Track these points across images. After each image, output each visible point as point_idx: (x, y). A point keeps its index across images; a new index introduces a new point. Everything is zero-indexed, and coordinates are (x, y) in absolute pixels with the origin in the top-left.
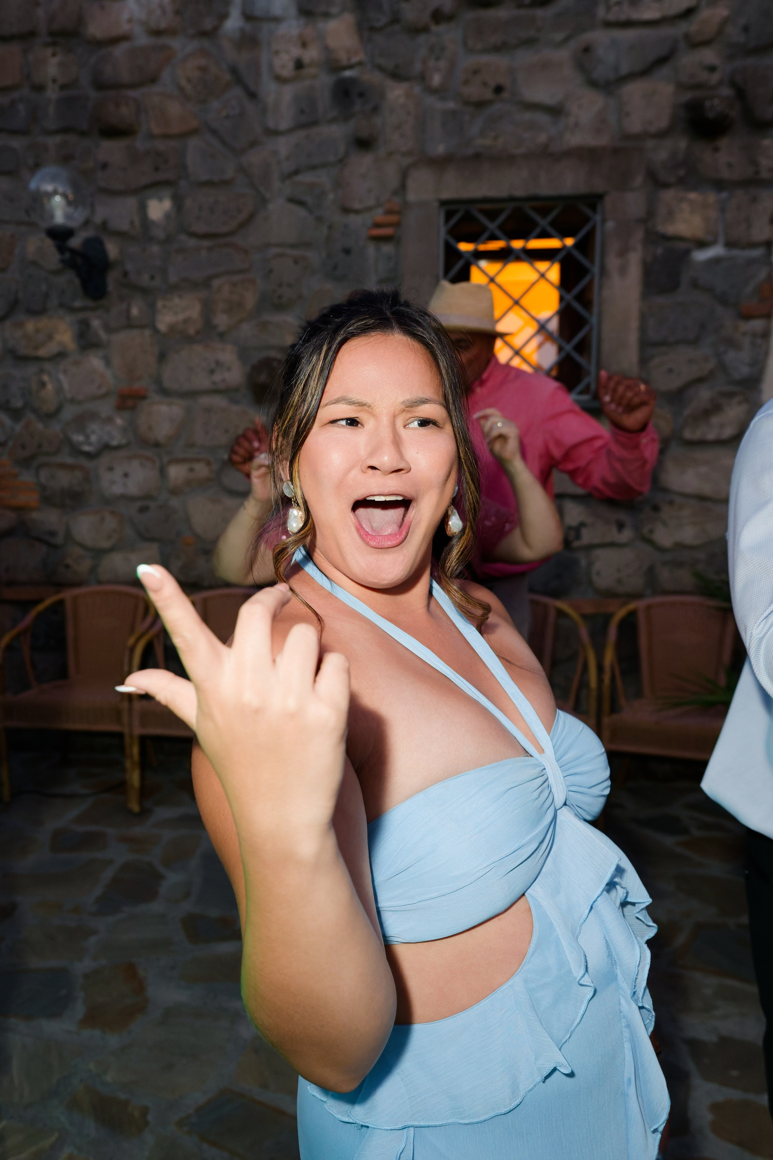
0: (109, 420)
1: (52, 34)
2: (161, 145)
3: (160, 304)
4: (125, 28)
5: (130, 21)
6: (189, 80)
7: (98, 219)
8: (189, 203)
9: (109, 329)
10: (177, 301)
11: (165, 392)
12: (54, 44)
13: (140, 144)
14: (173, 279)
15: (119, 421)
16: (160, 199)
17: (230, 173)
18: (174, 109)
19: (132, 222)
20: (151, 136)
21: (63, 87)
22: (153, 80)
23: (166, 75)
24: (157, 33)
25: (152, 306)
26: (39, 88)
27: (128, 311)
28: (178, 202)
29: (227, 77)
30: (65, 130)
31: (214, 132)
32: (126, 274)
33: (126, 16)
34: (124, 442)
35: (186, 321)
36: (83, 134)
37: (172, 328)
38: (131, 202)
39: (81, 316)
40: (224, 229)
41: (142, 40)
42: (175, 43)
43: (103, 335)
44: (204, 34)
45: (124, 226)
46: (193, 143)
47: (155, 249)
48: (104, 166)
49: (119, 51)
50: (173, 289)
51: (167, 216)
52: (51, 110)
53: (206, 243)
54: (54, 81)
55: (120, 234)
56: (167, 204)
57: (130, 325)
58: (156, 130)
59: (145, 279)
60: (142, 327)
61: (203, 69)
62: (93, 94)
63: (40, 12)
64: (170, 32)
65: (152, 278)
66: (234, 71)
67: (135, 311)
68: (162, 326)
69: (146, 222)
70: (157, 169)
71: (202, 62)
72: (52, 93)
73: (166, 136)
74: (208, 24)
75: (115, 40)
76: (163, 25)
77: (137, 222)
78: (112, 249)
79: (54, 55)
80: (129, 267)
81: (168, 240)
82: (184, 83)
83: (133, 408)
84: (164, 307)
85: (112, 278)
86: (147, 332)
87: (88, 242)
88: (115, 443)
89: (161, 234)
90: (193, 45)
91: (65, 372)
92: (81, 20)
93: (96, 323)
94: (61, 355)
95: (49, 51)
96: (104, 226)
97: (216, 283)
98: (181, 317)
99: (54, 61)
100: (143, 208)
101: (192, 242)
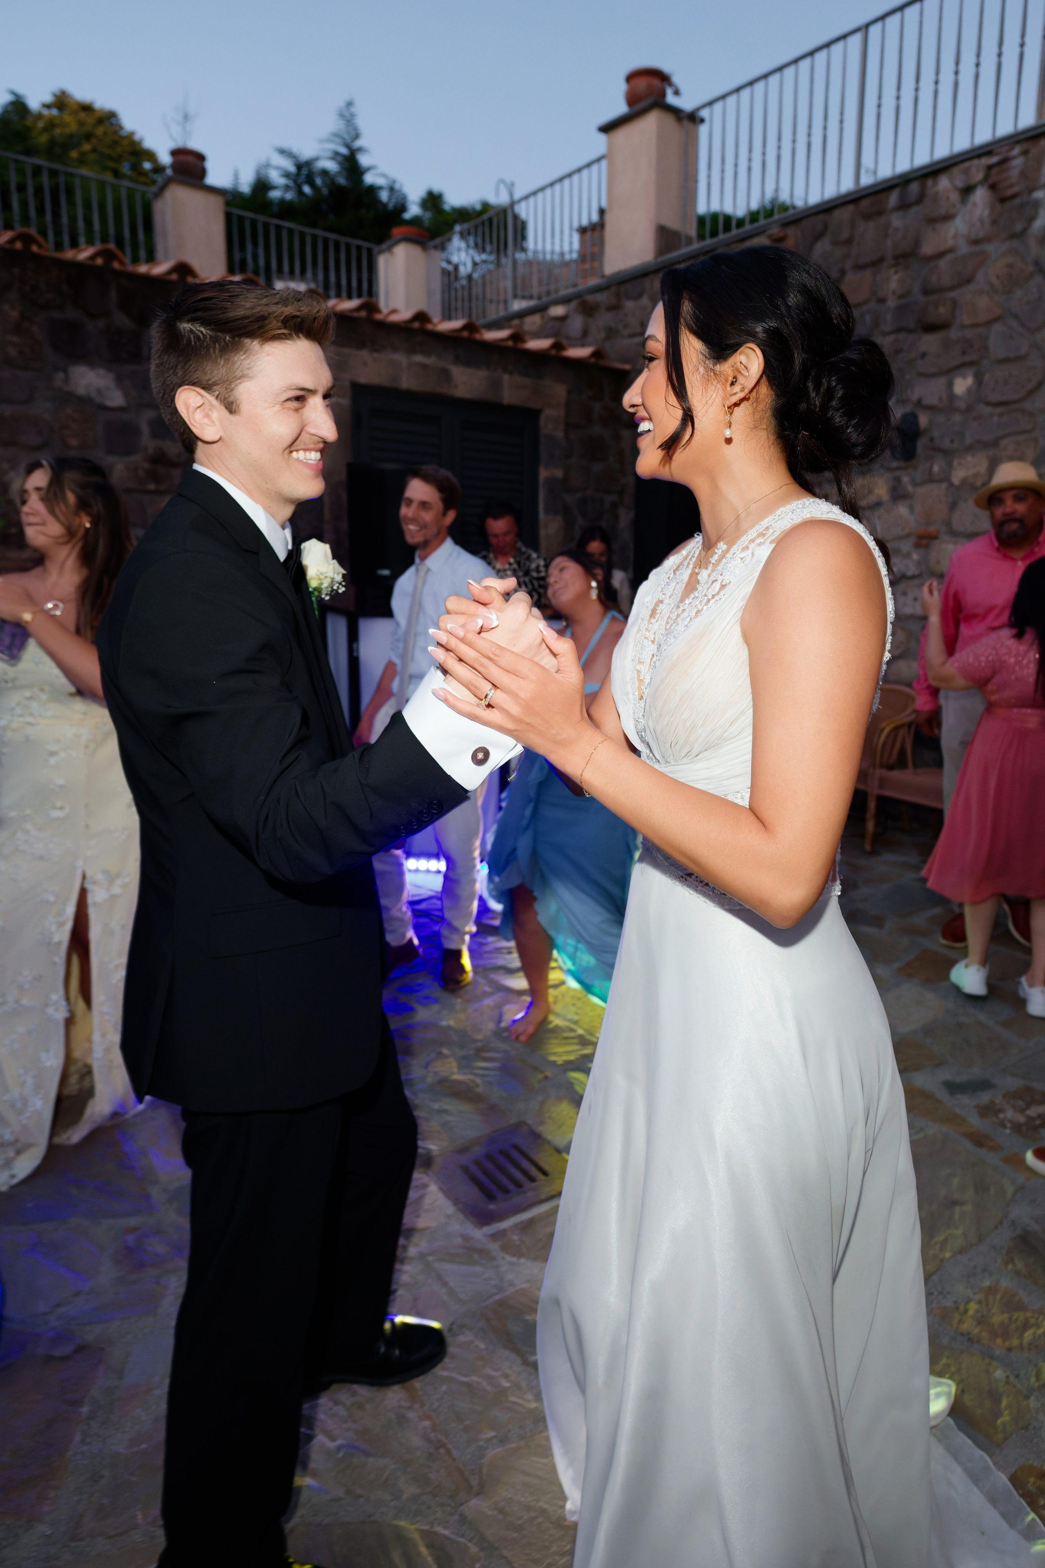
0: (908, 555)
1: (896, 258)
2: (969, 334)
3: (956, 462)
4: (950, 243)
5: (955, 236)
6: (998, 277)
7: (915, 397)
8: (987, 377)
9: (915, 484)
10: (970, 458)
11: (954, 534)
12: (896, 265)
13: (954, 334)
14: (969, 441)
15: (915, 557)
16: (965, 377)
17: (1024, 350)
18: (983, 302)
19: (941, 399)
20: (963, 327)
21: (901, 297)
22: (969, 281)
23: (980, 276)
24: (976, 242)
25: (950, 465)
26: (882, 301)
27: (931, 469)
28: (979, 379)
29: (1031, 268)
30: (899, 330)
31: (1016, 316)
32: (932, 439)
33: (952, 232)
34: (917, 573)
35: (976, 475)
36: (910, 331)
37: (964, 482)
38: (942, 381)
39: (897, 473)
40: (1016, 397)
41: (964, 249)
42: (989, 248)
43: (910, 488)
44: (1013, 236)
45: (933, 401)
46: (997, 327)
47: (957, 418)
48: (923, 355)
49: (943, 263)
50: (969, 449)
51: (969, 390)
52: (889, 317)
53: (999, 410)
54: (894, 293)
55: (931, 408)
56: (970, 381)
57: (931, 480)
58: (967, 322)
59: (946, 444)
60: (941, 481)
61: (1010, 266)
62: (921, 299)
63: (889, 243)
64: (988, 239)
65: (952, 441)
66: (1037, 263)
67: (936, 469)
68: (956, 481)
69: (952, 396)
70: (964, 353)
71: (1010, 260)
72: (892, 303)
73: (975, 325)
74: (1018, 227)
75: (941, 255)
76: (981, 235)
77: (944, 396)
78: (923, 420)
79: (896, 272)
80: (936, 434)
81: (969, 409)
82: (994, 280)
83: (927, 546)
84: (959, 464)
85: (921, 444)
86: (944, 485)
87: (905, 417)
88: (910, 573)
89: (962, 405)
90: (1005, 247)
91: (879, 518)
92: (917, 243)
93: (905, 479)
94: (878, 504)
95: (892, 271)
96: (919, 403)
97: (1003, 443)
98: (971, 472)
99: (895, 278)
100: (950, 386)
101: (988, 410)
